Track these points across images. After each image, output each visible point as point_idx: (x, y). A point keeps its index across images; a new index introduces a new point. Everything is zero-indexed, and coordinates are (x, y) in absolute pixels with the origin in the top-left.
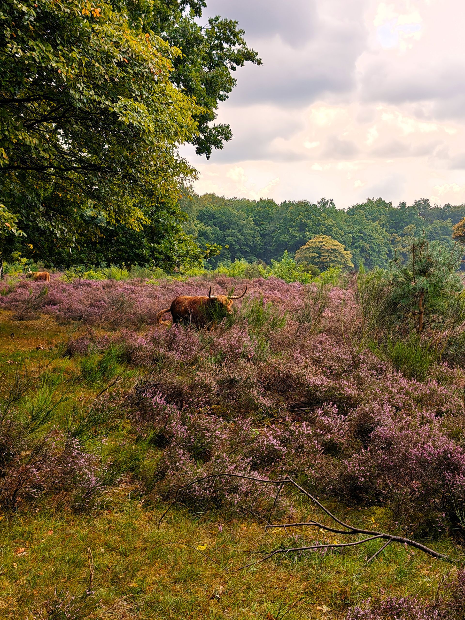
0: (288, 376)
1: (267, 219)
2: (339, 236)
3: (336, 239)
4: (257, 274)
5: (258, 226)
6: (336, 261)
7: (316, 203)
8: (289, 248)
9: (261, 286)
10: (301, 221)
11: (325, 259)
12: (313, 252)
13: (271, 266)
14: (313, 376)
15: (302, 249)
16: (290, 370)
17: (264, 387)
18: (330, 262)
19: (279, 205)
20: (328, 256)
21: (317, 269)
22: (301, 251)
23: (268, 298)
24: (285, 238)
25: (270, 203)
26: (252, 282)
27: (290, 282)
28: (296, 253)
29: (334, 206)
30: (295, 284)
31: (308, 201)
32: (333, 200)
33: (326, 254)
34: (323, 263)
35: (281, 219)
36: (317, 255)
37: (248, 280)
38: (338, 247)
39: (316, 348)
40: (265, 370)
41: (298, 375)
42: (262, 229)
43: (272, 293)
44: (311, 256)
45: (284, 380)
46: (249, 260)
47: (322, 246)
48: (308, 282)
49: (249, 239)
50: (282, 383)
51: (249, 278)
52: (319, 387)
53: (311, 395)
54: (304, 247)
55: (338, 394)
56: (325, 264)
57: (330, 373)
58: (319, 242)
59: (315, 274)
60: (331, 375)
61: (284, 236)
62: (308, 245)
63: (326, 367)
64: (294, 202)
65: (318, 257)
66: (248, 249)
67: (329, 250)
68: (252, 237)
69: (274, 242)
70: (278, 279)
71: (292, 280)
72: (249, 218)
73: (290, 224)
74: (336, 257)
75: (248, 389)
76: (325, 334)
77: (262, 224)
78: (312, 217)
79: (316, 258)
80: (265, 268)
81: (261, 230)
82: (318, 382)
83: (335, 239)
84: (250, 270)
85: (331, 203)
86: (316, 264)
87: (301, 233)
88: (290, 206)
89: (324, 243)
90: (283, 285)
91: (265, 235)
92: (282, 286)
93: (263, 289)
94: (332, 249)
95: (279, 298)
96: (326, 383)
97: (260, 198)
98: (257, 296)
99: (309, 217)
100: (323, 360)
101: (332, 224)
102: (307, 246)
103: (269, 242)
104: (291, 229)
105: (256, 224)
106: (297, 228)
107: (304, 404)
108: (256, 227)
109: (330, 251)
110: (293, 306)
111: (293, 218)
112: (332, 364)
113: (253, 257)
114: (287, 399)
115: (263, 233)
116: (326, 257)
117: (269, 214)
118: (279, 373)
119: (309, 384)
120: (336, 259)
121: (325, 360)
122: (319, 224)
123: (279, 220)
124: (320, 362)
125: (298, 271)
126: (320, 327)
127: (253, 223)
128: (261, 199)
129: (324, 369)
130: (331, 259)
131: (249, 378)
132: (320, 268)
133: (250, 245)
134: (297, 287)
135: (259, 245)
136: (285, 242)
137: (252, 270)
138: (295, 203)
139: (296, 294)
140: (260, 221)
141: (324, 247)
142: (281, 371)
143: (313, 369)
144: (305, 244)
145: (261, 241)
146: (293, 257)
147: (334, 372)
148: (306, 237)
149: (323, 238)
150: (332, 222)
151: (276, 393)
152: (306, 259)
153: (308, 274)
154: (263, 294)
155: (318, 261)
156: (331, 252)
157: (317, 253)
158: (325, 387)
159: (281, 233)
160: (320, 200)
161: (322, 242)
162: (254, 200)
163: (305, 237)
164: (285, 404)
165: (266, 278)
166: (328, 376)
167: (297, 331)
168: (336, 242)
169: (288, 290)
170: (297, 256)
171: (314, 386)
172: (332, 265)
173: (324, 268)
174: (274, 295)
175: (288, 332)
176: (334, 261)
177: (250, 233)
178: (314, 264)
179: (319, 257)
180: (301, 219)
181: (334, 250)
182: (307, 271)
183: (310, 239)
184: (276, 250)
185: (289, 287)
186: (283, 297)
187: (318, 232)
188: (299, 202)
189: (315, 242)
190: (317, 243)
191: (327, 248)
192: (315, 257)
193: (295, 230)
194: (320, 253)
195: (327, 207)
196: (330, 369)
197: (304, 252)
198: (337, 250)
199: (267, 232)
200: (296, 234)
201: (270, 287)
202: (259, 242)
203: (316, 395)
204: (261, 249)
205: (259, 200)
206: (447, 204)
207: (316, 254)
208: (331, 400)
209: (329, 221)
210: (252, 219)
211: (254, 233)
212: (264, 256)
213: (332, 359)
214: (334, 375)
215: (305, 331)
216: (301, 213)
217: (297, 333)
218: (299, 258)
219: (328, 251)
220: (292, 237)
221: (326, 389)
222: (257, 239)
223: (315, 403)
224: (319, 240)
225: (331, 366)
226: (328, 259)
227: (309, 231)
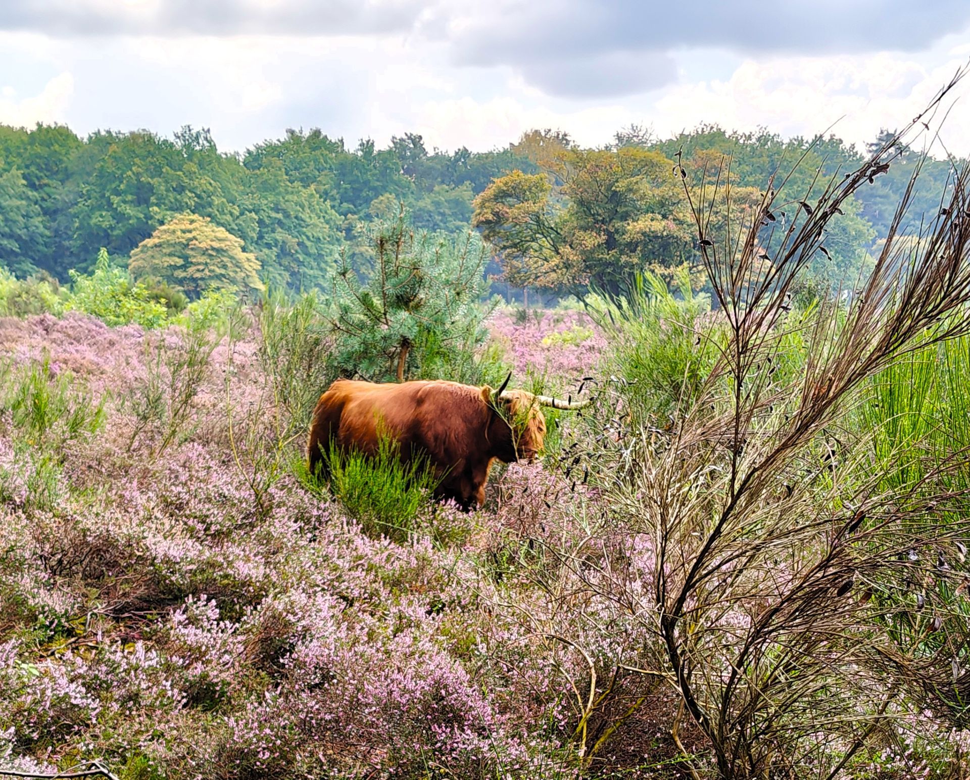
0: (108, 542)
1: (57, 172)
2: (229, 218)
3: (223, 225)
4: (38, 305)
5: (36, 190)
6: (223, 276)
7: (172, 139)
8: (113, 244)
9: (48, 333)
10: (138, 180)
11: (198, 270)
12: (170, 255)
13: (72, 287)
14: (165, 538)
15: (145, 246)
16: (111, 528)
17: (51, 568)
18: (211, 278)
19: (85, 140)
20: (206, 264)
21: (181, 294)
22: (142, 251)
23: (66, 362)
24: (102, 220)
25: (61, 135)
26: (25, 324)
27: (116, 324)
28: (130, 257)
29: (213, 148)
30: (129, 329)
31: (153, 132)
32: (209, 130)
33: (202, 259)
34: (194, 280)
35: (89, 174)
36: (180, 262)
37: (16, 318)
38: (228, 243)
39: (176, 477)
40: (51, 528)
41: (129, 539)
42: (46, 197)
43: (74, 352)
44: (166, 264)
45: (97, 551)
46: (19, 273)
47: (191, 240)
48: (160, 325)
49: (15, 222)
50: (93, 558)
51: (19, 314)
52: (178, 563)
53: (159, 582)
54: (149, 242)
55: (220, 576)
56: (200, 282)
57: (205, 530)
58: (184, 232)
59: (174, 306)
60: (207, 535)
61: (101, 216)
62: (159, 238)
63: (196, 517)
64: (120, 133)
65: (183, 265)
66: (15, 247)
67: (207, 250)
68: (23, 216)
69: (78, 228)
70: (89, 318)
71: (122, 319)
72: (14, 171)
73: (114, 186)
74: (225, 267)
75: (11, 575)
76: (199, 444)
77: (46, 185)
78: (164, 170)
79: (179, 268)
80: (55, 291)
81: (43, 199)
82: (175, 553)
83: (219, 224)
84: (19, 296)
85: (206, 139)
86: (180, 282)
87: (139, 209)
88: (110, 144)
89: (194, 234)
90: (101, 330)
91: (56, 212)
92: (98, 333)
93: (54, 341)
94: (213, 249)
95: (92, 363)
96: (191, 554)
97: (38, 124)
98: (38, 358)
99: (157, 171)
100: (187, 503)
101: (211, 189)
102: (156, 241)
103: (66, 228)
104: (115, 200)
105: (32, 186)
106: (130, 197)
107: (146, 601)
108: (30, 193)
109: (210, 252)
110: (124, 380)
111: (119, 172)
112: (209, 510)
113: (27, 266)
114: (108, 594)
115: (49, 208)
116: (201, 267)
117: (61, 161)
118: (85, 536)
119: (155, 558)
120: (223, 271)
121: (192, 501)
122: (181, 189)
123: (86, 177)
124: (180, 507)
125: (135, 299)
126: (187, 428)
127: (24, 182)
128: (40, 125)
129: (190, 523)
130: (213, 271)
131: (12, 549)
132: (187, 293)
133: (20, 236)
134: (133, 336)
135: (42, 236)
136: (105, 231)
137: (24, 296)
138: (121, 136)
139: (131, 353)
140: (39, 178)
141: (194, 242)
142: (89, 530)
143: (162, 524)
144: (150, 236)
145: (45, 227)
146: (126, 266)
147: (213, 528)
148: (151, 218)
149: (192, 222)
150: (210, 184)
151: (78, 581)
152: (155, 270)
153: (158, 305)
154: (53, 353)
155: (183, 275)
156: (211, 255)
157: (179, 257)
158: (191, 563)
159: (93, 209)
160: (179, 131)
161: (190, 231)
162: (23, 128)
163: (149, 217)
164: (101, 604)
165: (59, 315)
166: (199, 538)
167: (134, 438)
168: (221, 232)
169: (112, 343)
170: (133, 263)
171: (167, 562)
172: (214, 284)
173: (195, 294)
174: (78, 356)
175: (115, 441)
176: (219, 277)
177: (18, 208)
178: (175, 283)
179: (184, 267)
180: (138, 175)
181: (218, 250)
182: (157, 298)
183: (162, 223)
184: (84, 248)
185: (115, 337)
186: (101, 361)
187: (178, 208)
188: (132, 133)
189: (174, 232)
190: (179, 233)
191: (201, 245)
192: (175, 267)
193: (125, 202)
194: (186, 258)
195: (198, 148)
196: (203, 522)
197: (150, 253)
198: (225, 251)
199: (60, 205)
200: (129, 210)
201: (69, 336)
202: (41, 229)
203: (171, 581)
204: (46, 245)
205: (34, 128)
206: (461, 148)
207: (177, 259)
208: (206, 590)
209: (204, 182)
210: (20, 173)
211: (28, 206)
212: (56, 262)
213: (209, 500)
214: (213, 536)
215: (152, 439)
216: (137, 160)
217: (132, 443)
218: (140, 267)
219: (204, 252)
220: (120, 217)
221: (194, 567)
222: (37, 221)
223: (169, 600)
224: (183, 227)
225: (207, 516)
226: (206, 271)
227: (157, 205)
